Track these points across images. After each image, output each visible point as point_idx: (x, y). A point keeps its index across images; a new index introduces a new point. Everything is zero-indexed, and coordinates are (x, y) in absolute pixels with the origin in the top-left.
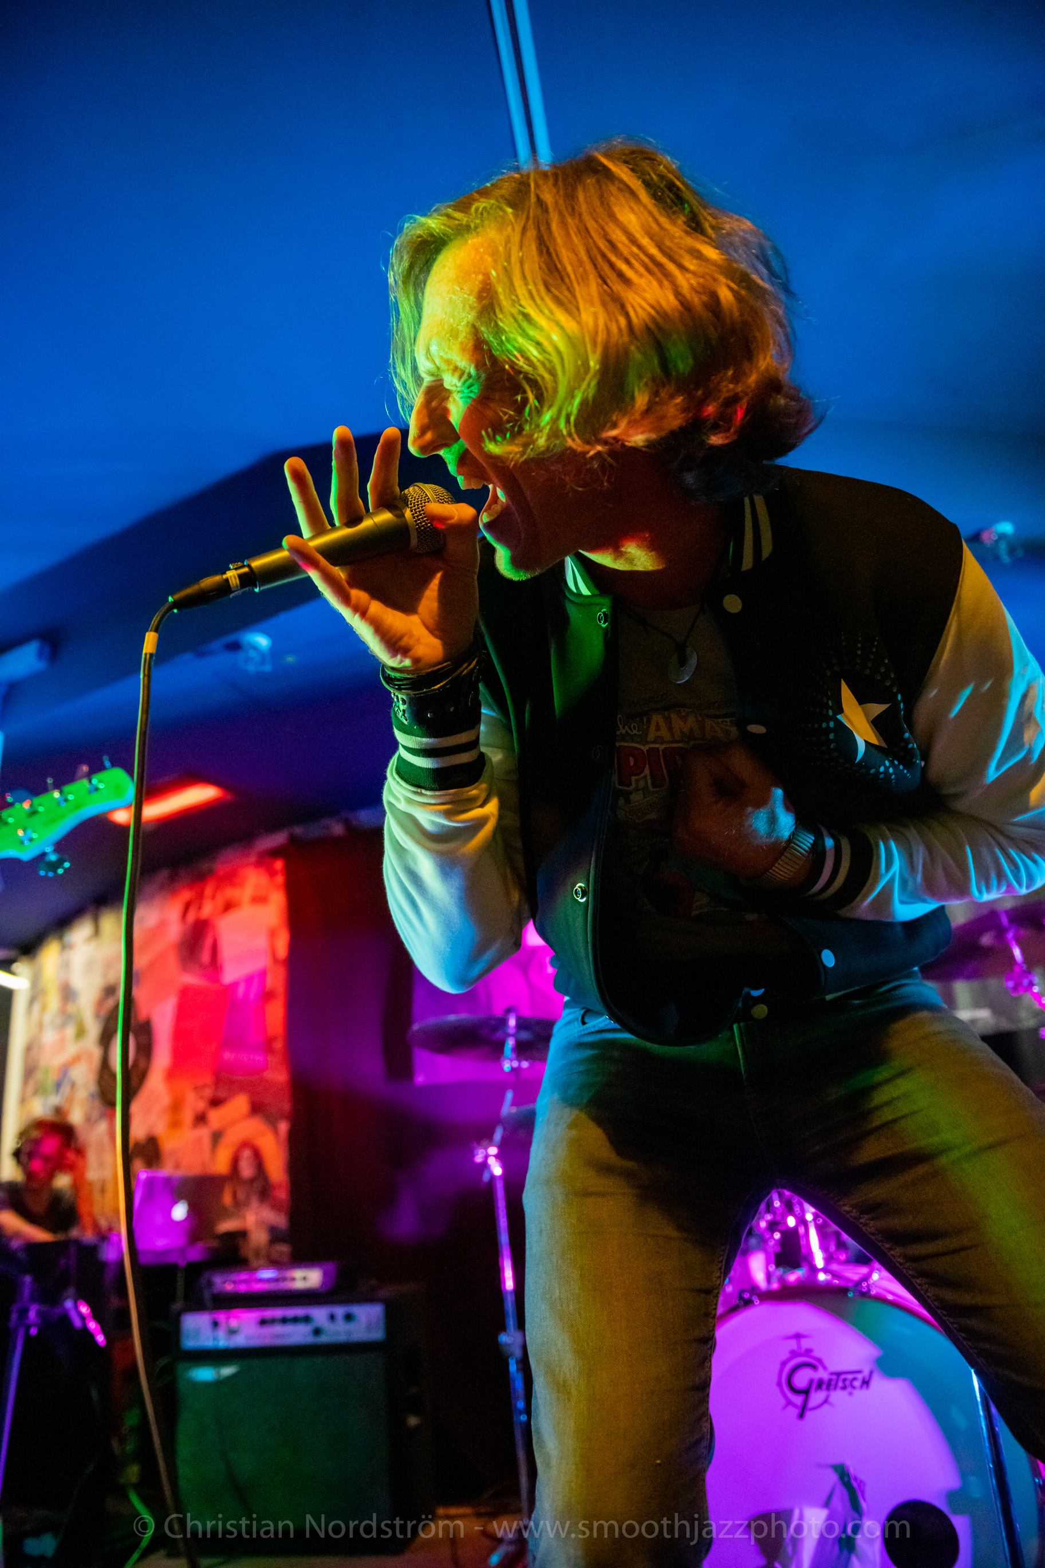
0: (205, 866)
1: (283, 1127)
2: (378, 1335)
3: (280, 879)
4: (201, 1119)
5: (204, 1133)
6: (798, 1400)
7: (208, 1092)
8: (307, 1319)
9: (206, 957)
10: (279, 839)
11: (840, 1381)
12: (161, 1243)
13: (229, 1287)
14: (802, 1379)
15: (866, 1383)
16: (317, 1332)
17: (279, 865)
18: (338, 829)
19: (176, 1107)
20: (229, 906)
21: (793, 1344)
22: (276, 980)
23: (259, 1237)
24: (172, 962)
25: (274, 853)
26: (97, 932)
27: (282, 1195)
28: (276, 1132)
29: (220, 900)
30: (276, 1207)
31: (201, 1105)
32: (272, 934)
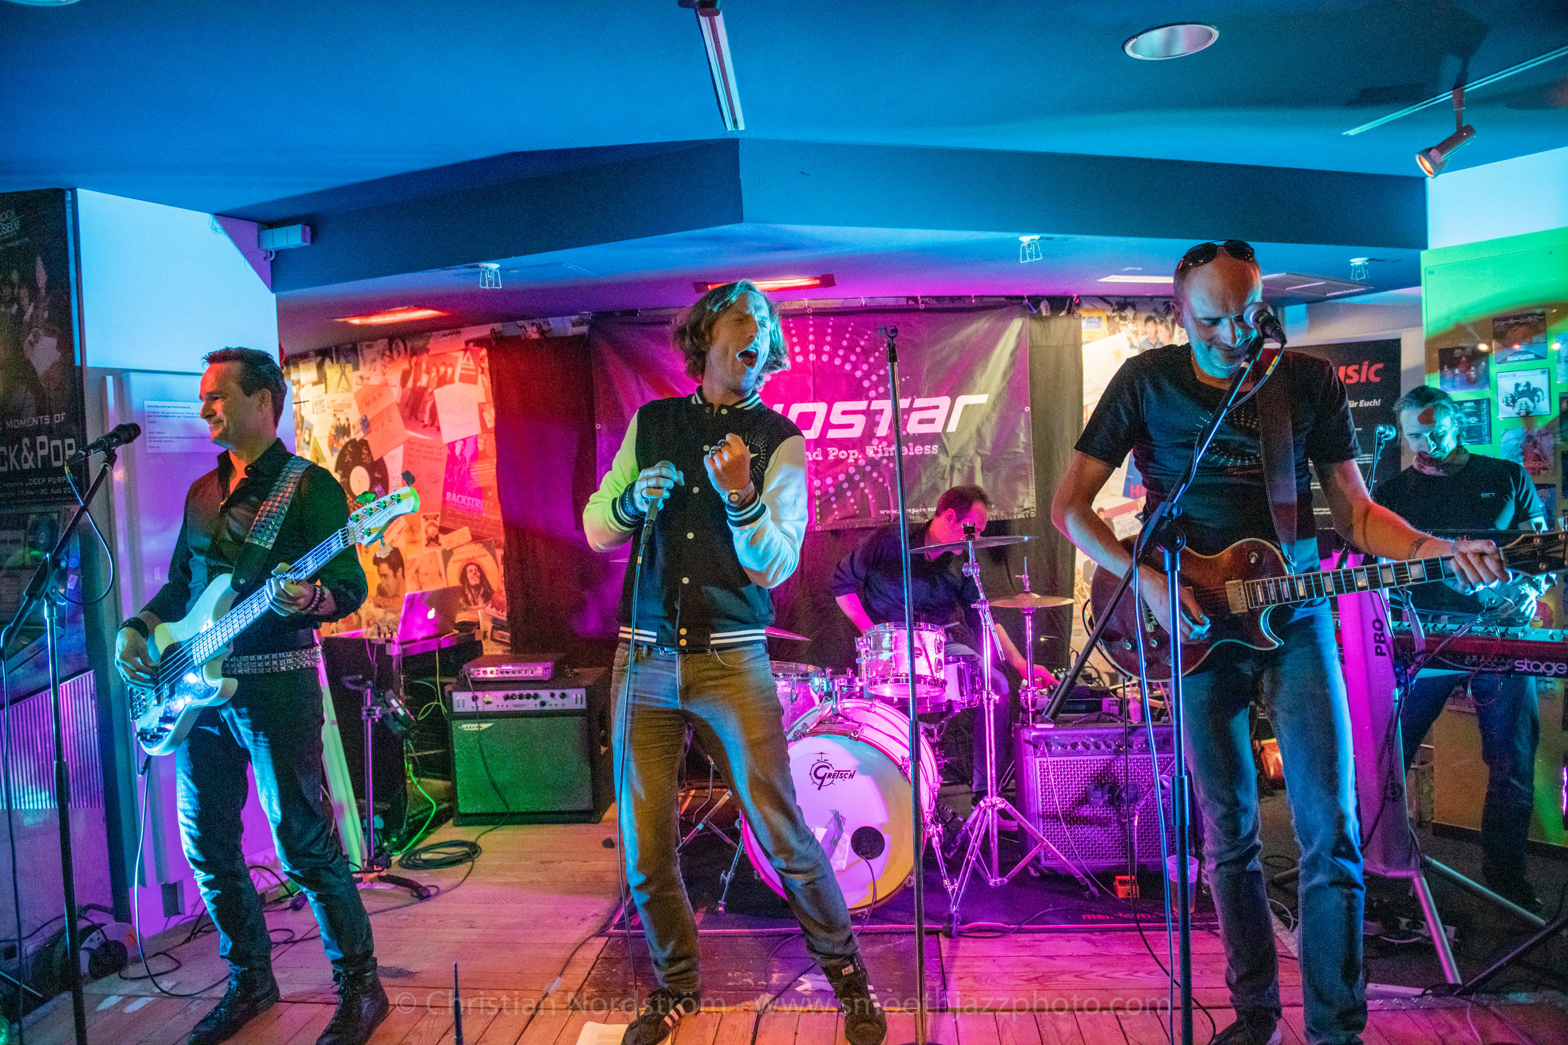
0: (419, 343)
1: (500, 553)
2: (584, 706)
3: (486, 364)
4: (433, 541)
5: (438, 551)
6: (819, 781)
7: (438, 523)
8: (536, 696)
9: (427, 419)
10: (483, 331)
11: (840, 774)
12: (420, 635)
13: (482, 675)
14: (821, 773)
15: (852, 776)
16: (543, 704)
17: (484, 352)
18: (533, 333)
19: (412, 529)
20: (442, 381)
21: (819, 757)
22: (488, 445)
23: (486, 625)
24: (396, 415)
25: (479, 342)
26: (322, 379)
27: (503, 598)
28: (494, 557)
29: (434, 374)
30: (497, 606)
31: (433, 531)
32: (481, 410)
